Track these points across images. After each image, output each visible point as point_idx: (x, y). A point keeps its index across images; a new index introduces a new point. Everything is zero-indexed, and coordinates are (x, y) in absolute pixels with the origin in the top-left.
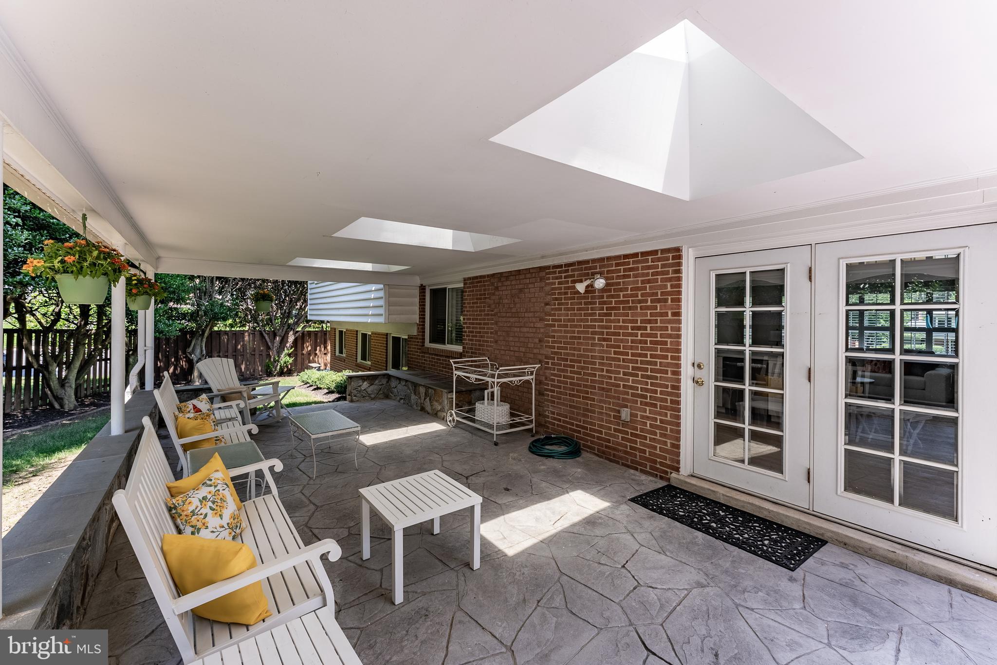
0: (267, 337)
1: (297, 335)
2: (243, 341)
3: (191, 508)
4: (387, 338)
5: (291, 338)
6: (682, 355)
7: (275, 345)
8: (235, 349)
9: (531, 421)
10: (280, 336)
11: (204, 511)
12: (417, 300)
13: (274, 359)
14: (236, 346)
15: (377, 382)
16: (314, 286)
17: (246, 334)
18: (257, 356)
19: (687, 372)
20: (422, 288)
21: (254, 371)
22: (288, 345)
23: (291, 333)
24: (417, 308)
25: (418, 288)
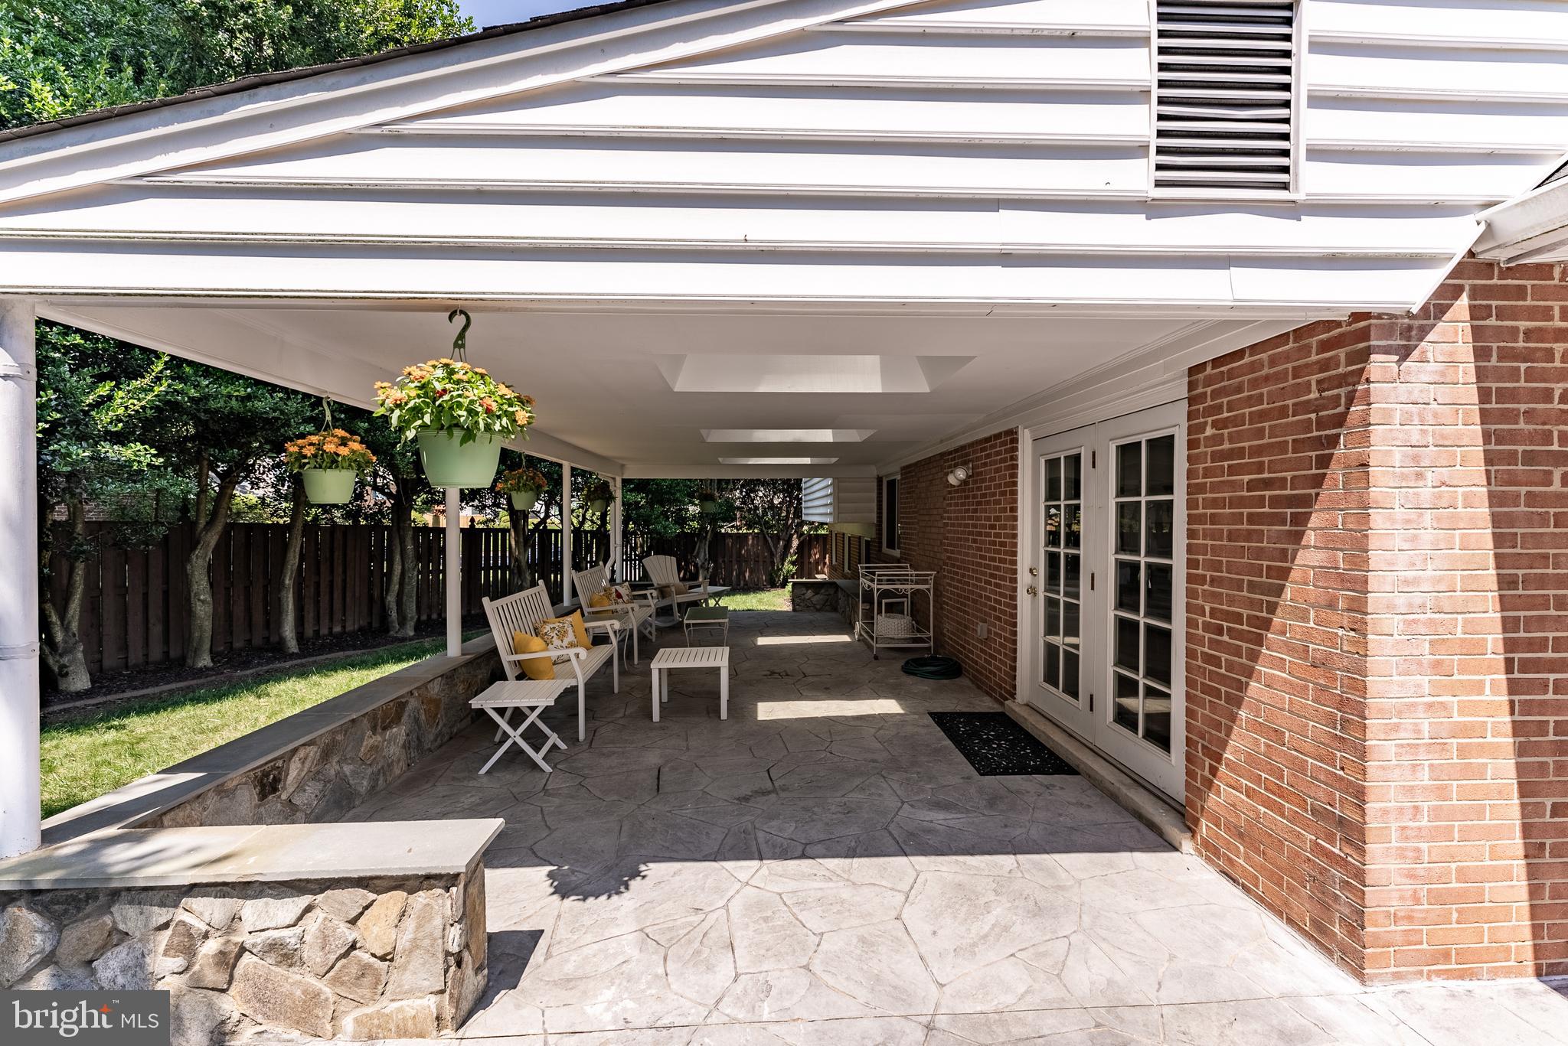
0: (769, 542)
1: (801, 539)
2: (747, 545)
3: (545, 631)
4: (860, 542)
5: (795, 543)
6: (1019, 558)
7: (779, 550)
8: (739, 555)
9: (929, 638)
10: (784, 540)
11: (552, 634)
12: (875, 495)
13: (778, 567)
14: (740, 550)
15: (823, 591)
16: (808, 484)
17: (750, 537)
18: (761, 563)
19: (1024, 579)
20: (880, 480)
21: (758, 580)
22: (792, 551)
23: (795, 536)
24: (874, 505)
25: (876, 480)
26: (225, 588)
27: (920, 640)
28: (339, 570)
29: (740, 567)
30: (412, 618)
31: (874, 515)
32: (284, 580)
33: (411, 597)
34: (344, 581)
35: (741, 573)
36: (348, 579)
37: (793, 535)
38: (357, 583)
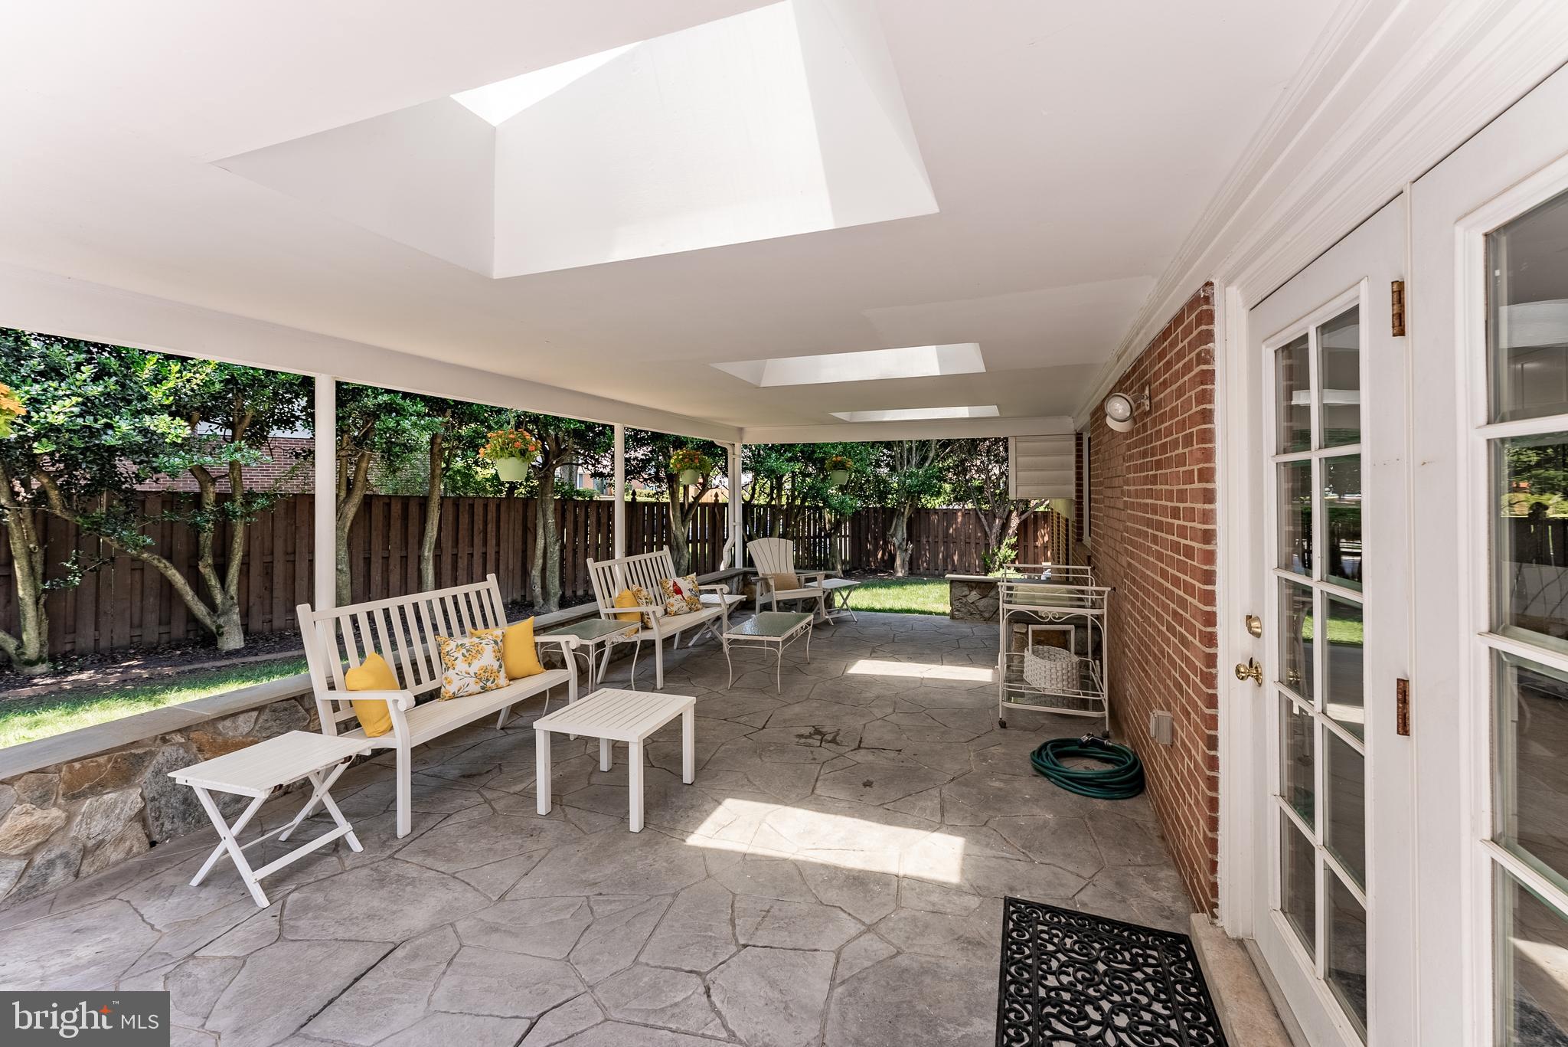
0: (983, 519)
1: (1023, 517)
2: (956, 523)
5: (1015, 522)
6: (1218, 588)
7: (994, 531)
8: (946, 535)
10: (1000, 518)
12: (1072, 459)
13: (993, 551)
14: (948, 529)
15: (993, 593)
17: (960, 514)
19: (1230, 638)
20: (1079, 438)
21: (969, 566)
22: (1010, 532)
23: (1015, 513)
24: (1072, 474)
25: (1074, 438)
26: (383, 558)
27: (1083, 704)
28: (492, 542)
29: (947, 549)
30: (555, 594)
31: (1073, 488)
32: (424, 552)
33: (554, 572)
34: (498, 553)
35: (948, 557)
36: (501, 552)
37: (1010, 512)
38: (511, 556)
